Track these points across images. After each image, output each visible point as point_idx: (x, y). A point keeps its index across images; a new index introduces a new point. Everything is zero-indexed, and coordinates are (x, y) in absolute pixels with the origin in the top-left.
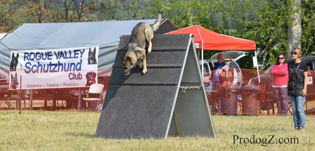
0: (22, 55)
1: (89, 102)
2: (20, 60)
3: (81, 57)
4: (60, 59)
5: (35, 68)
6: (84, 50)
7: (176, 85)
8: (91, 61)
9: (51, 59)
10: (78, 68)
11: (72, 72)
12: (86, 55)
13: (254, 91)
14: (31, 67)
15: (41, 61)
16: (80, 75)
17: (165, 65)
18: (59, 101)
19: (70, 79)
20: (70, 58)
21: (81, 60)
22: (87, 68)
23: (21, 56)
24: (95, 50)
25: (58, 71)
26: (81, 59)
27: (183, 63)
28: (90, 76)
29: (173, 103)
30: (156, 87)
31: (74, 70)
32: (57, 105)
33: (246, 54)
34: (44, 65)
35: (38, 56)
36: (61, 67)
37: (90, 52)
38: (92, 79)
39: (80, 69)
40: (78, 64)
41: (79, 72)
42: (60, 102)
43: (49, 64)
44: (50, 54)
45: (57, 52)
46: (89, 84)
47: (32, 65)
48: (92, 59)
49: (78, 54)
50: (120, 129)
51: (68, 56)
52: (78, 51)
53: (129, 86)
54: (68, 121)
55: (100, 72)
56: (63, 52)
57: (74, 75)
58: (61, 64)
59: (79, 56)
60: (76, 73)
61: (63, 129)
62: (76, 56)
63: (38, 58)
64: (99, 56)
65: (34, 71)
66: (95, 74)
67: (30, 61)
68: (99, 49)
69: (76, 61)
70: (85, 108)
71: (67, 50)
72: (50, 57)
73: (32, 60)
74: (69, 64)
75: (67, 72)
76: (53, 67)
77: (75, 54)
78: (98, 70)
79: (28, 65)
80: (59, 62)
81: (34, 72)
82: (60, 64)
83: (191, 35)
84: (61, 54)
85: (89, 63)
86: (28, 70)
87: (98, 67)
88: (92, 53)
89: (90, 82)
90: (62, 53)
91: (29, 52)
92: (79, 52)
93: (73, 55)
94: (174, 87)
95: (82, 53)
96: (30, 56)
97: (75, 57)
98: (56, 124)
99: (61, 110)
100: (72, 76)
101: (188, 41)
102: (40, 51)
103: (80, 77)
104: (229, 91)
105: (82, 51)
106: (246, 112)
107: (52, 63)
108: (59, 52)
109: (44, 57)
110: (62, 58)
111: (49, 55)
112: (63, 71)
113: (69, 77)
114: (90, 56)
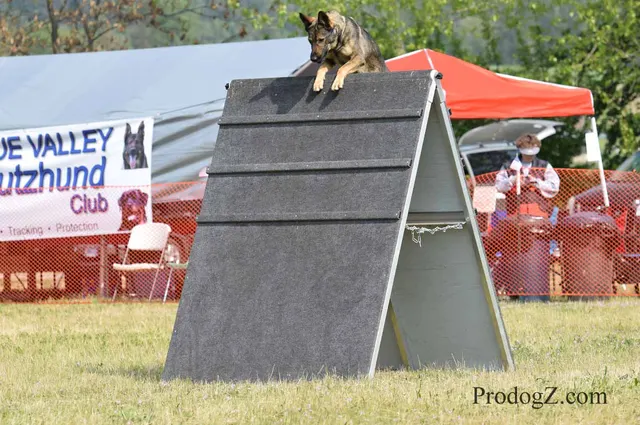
1: (130, 275)
3: (104, 149)
4: (43, 155)
6: (111, 129)
7: (396, 220)
8: (132, 161)
9: (19, 157)
10: (96, 179)
11: (80, 192)
12: (117, 144)
13: (596, 229)
16: (101, 199)
17: (362, 164)
18: (44, 273)
19: (77, 212)
20: (74, 152)
21: (104, 159)
22: (122, 179)
24: (142, 128)
25: (41, 191)
26: (103, 154)
27: (412, 156)
28: (131, 202)
29: (388, 272)
30: (336, 227)
31: (84, 187)
32: (38, 286)
33: (555, 127)
34: (1, 175)
36: (47, 178)
37: (128, 135)
38: (134, 208)
39: (101, 183)
40: (96, 168)
41: (100, 190)
42: (48, 276)
43: (14, 171)
44: (14, 144)
45: (35, 137)
46: (127, 225)
48: (134, 153)
49: (94, 141)
50: (235, 352)
51: (67, 146)
52: (94, 132)
53: (256, 228)
54: (77, 330)
55: (159, 189)
56: (53, 136)
57: (86, 201)
58: (49, 171)
59: (98, 146)
60: (92, 194)
61: (65, 356)
62: (90, 146)
64: (155, 146)
66: (143, 198)
68: (155, 125)
69: (90, 161)
70: (120, 291)
71: (64, 131)
72: (16, 153)
74: (69, 169)
75: (65, 192)
76: (25, 180)
77: (87, 141)
78: (153, 185)
80: (41, 165)
82: (44, 171)
83: (433, 74)
84: (46, 143)
85: (127, 166)
87: (154, 175)
88: (134, 136)
89: (132, 218)
90: (48, 139)
92: (97, 136)
93: (80, 144)
94: (389, 227)
95: (106, 139)
97: (86, 151)
98: (44, 342)
99: (50, 299)
100: (78, 204)
101: (426, 91)
103: (103, 205)
104: (526, 231)
105: (105, 132)
106: (574, 291)
107: (22, 169)
108: (40, 137)
110: (50, 153)
111: (11, 145)
112: (55, 190)
113: (72, 208)
114: (130, 146)
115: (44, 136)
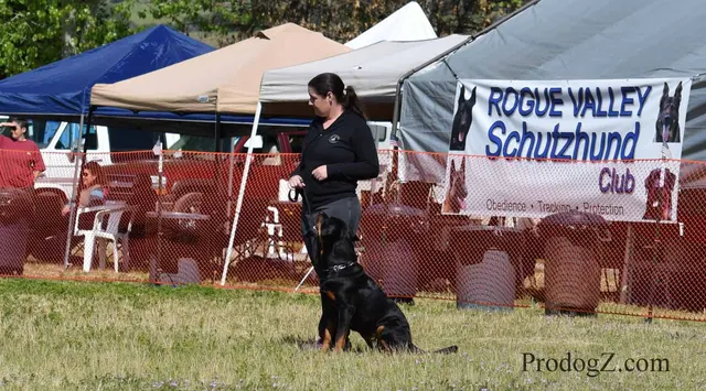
0: (484, 94)
2: (479, 111)
3: (639, 115)
4: (582, 115)
5: (514, 145)
6: (650, 88)
8: (665, 131)
9: (559, 114)
11: (610, 165)
12: (652, 109)
14: (503, 139)
15: (532, 120)
16: (629, 177)
19: (603, 191)
20: (613, 114)
21: (638, 125)
23: (482, 99)
24: (679, 90)
25: (575, 161)
26: (638, 119)
34: (540, 135)
35: (526, 100)
36: (582, 144)
39: (630, 158)
40: (630, 136)
41: (629, 166)
43: (552, 130)
44: (557, 96)
45: (575, 90)
46: (652, 213)
47: (508, 133)
49: (632, 102)
51: (605, 106)
56: (593, 90)
57: (614, 176)
58: (585, 137)
59: (634, 109)
60: (621, 169)
62: (628, 108)
63: (525, 108)
65: (510, 152)
67: (504, 119)
68: (692, 87)
69: (623, 126)
71: (604, 84)
72: (558, 108)
73: (509, 114)
74: (604, 134)
76: (562, 143)
77: (625, 102)
79: (497, 132)
80: (579, 126)
81: (509, 158)
82: (581, 135)
86: (494, 149)
88: (670, 100)
89: (657, 204)
90: (588, 94)
91: (504, 84)
92: (634, 96)
93: (618, 101)
95: (643, 101)
96: (506, 99)
97: (622, 113)
100: (607, 180)
102: (532, 85)
103: (630, 186)
105: (643, 91)
107: (560, 130)
108: (581, 89)
109: (542, 107)
110: (589, 113)
111: (554, 97)
113: (601, 184)
114: (664, 112)
115: (584, 89)
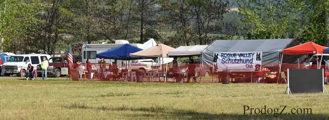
2: (219, 57)
4: (241, 57)
5: (227, 61)
6: (254, 53)
9: (236, 57)
11: (248, 64)
12: (255, 56)
15: (231, 58)
16: (252, 65)
21: (252, 58)
22: (255, 62)
23: (219, 55)
24: (260, 53)
25: (240, 63)
28: (257, 66)
34: (232, 60)
37: (257, 55)
39: (252, 63)
43: (235, 59)
45: (239, 54)
48: (258, 58)
51: (245, 56)
52: (251, 53)
56: (243, 54)
60: (250, 64)
62: (250, 56)
63: (229, 56)
64: (262, 57)
66: (260, 65)
67: (224, 58)
68: (262, 53)
69: (250, 59)
71: (245, 53)
73: (226, 57)
74: (246, 60)
75: (245, 64)
76: (237, 61)
78: (262, 63)
79: (224, 60)
81: (226, 63)
82: (241, 60)
84: (241, 55)
85: (257, 60)
86: (223, 62)
89: (257, 69)
91: (224, 53)
93: (248, 56)
95: (253, 55)
96: (225, 55)
100: (247, 66)
102: (230, 53)
107: (237, 59)
109: (232, 56)
111: (234, 55)
112: (243, 63)
